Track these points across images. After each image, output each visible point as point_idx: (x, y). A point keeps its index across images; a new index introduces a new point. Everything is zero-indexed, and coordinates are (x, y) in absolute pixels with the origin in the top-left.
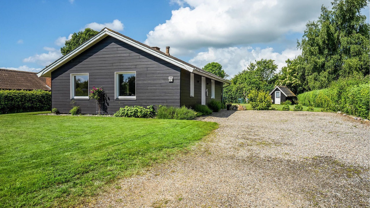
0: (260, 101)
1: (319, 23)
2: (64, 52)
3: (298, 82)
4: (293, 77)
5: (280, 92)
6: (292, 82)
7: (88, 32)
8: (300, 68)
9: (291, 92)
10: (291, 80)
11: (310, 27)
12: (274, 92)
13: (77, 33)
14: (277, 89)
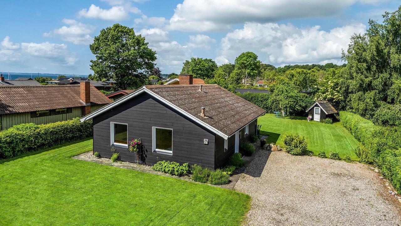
0: (294, 146)
1: (367, 36)
2: (93, 48)
3: (340, 98)
4: (335, 92)
5: (320, 108)
6: (334, 98)
7: (117, 27)
8: (343, 83)
9: (333, 108)
10: (332, 94)
11: (356, 40)
12: (313, 107)
13: (105, 28)
14: (317, 105)
